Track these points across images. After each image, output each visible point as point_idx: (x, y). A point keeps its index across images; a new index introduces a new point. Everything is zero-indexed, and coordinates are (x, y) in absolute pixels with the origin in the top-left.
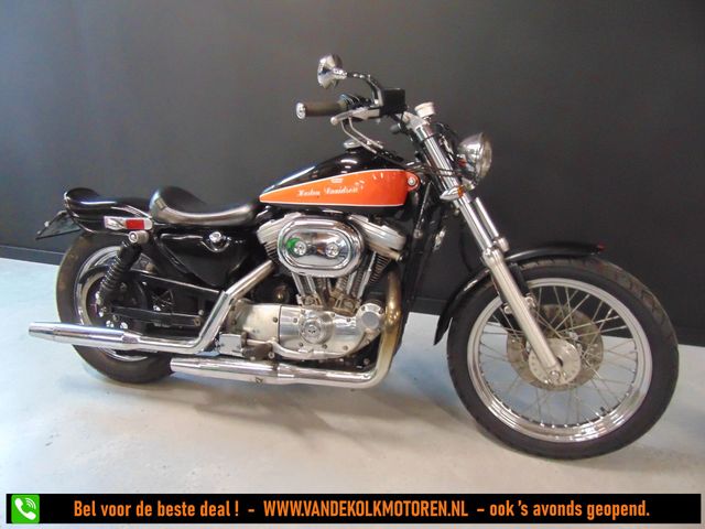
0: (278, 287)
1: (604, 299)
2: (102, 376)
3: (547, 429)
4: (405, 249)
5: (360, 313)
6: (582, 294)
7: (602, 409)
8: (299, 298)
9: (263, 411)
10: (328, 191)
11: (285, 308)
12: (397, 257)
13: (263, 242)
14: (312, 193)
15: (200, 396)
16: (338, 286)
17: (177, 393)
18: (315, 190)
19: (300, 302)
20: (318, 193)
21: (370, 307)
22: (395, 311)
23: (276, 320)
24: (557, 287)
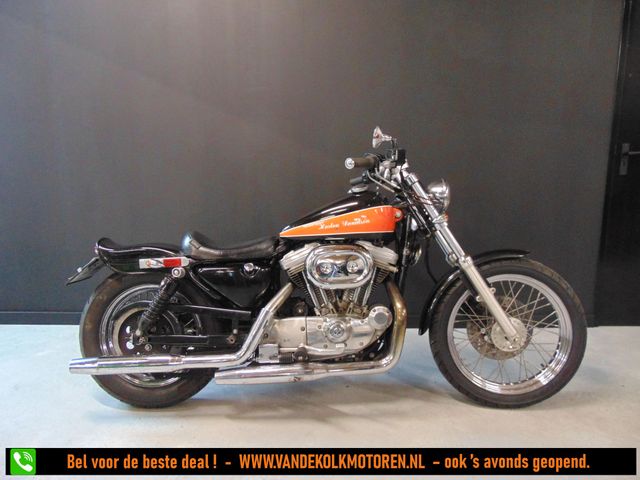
0: (298, 304)
1: (534, 286)
2: (125, 404)
3: (509, 387)
4: (398, 263)
5: (372, 314)
6: (519, 284)
7: (542, 365)
8: (316, 310)
9: (286, 411)
10: (346, 224)
11: (308, 318)
12: (395, 270)
13: (286, 268)
14: (332, 226)
15: (225, 409)
16: (344, 298)
17: (204, 409)
18: (335, 224)
19: (318, 313)
20: (337, 226)
21: (380, 309)
22: (402, 309)
23: (303, 329)
24: (504, 282)
